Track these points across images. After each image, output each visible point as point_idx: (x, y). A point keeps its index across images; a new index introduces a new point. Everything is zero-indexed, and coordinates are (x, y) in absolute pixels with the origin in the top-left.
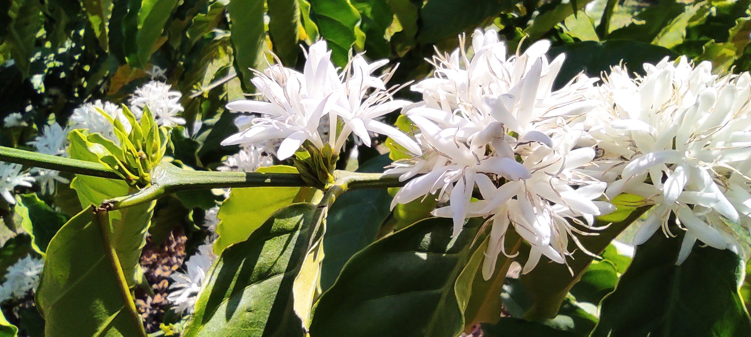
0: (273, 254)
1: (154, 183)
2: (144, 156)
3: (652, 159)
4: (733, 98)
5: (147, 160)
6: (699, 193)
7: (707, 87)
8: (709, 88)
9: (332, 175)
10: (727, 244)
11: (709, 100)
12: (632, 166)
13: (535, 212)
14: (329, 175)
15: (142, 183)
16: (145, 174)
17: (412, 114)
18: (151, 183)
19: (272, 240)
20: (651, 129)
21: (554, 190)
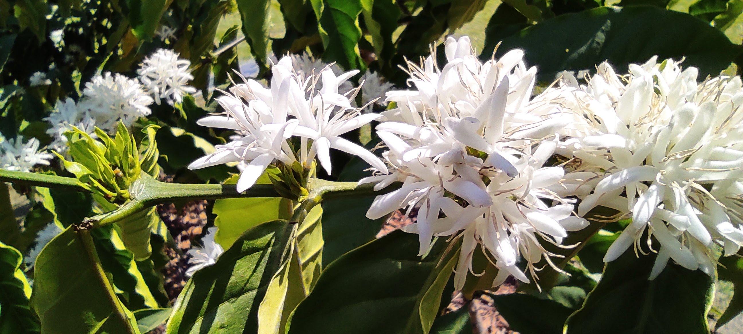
0: (244, 273)
1: (133, 199)
2: (121, 174)
3: (625, 177)
5: (124, 178)
7: (686, 102)
8: (689, 103)
9: (305, 188)
10: (699, 265)
11: (687, 116)
13: (498, 236)
14: (302, 188)
15: (121, 200)
16: (122, 192)
18: (130, 198)
19: (243, 259)
20: (627, 143)
21: (520, 212)
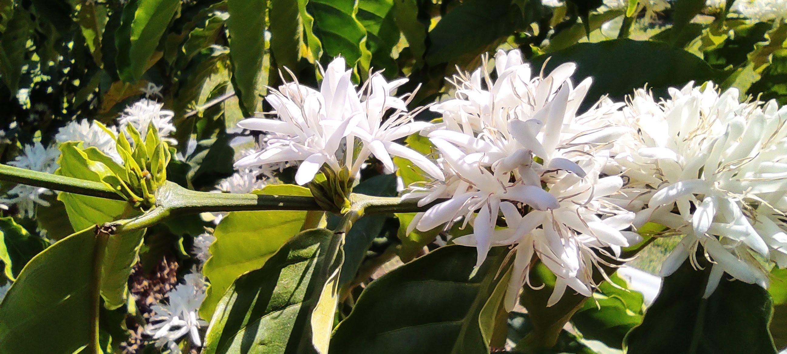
0: (287, 283)
1: (159, 205)
2: (149, 176)
3: (682, 189)
4: (762, 128)
5: (152, 181)
6: (728, 225)
7: (736, 115)
8: (738, 116)
9: (348, 199)
10: (757, 279)
11: (738, 129)
12: (660, 196)
13: (563, 243)
14: (346, 199)
15: (147, 206)
16: (150, 196)
17: (434, 136)
18: (155, 204)
19: (287, 268)
20: (678, 158)
21: (581, 220)
